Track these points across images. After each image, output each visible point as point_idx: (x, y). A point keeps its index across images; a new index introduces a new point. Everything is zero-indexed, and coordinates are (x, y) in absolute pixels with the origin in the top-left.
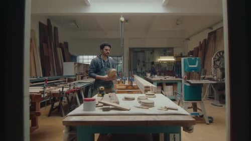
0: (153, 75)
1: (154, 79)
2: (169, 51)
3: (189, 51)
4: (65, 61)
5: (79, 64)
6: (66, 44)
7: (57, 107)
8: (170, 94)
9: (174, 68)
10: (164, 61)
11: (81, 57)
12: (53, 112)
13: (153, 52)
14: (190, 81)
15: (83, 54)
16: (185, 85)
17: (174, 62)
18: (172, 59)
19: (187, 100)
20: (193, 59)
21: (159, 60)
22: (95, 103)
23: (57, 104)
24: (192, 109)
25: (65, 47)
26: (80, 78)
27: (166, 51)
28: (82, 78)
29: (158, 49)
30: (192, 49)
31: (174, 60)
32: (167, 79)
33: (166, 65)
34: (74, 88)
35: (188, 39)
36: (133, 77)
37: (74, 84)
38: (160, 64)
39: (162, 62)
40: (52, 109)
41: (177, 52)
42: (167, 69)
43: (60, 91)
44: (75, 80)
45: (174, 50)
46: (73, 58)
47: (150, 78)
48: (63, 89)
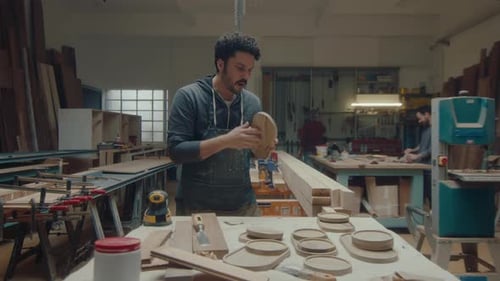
0: (336, 152)
1: (337, 164)
2: (387, 79)
3: (446, 80)
4: (64, 105)
5: (109, 117)
6: (69, 53)
7: (32, 250)
8: (389, 213)
9: (398, 129)
10: (369, 109)
11: (115, 94)
12: (19, 265)
13: (336, 79)
14: (458, 172)
15: (122, 86)
16: (442, 187)
17: (401, 110)
18: (393, 103)
19: (449, 233)
20: (471, 101)
21: (354, 105)
22: (139, 255)
23: (32, 240)
24: (461, 263)
25: (63, 62)
26: (111, 157)
27: (376, 80)
28: (117, 159)
29: (351, 71)
30: (457, 73)
31: (399, 105)
32: (381, 165)
33: (374, 123)
34: (84, 192)
35: (445, 42)
36: (275, 156)
37: (84, 178)
38: (355, 119)
39: (363, 110)
40: (17, 257)
41: (410, 80)
42: (378, 134)
43: (32, 202)
44: (96, 163)
45: (403, 74)
46: (91, 98)
47: (327, 162)
48: (43, 196)
